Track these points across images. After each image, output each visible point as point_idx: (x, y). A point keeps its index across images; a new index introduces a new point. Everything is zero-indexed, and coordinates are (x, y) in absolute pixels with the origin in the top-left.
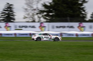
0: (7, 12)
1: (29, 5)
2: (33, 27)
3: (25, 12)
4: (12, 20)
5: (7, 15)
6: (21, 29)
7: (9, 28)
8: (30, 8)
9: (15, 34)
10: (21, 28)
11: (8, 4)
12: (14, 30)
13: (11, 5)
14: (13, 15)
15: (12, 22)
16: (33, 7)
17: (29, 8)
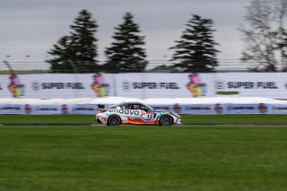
0: (194, 42)
1: (259, 21)
2: (270, 85)
3: (246, 40)
4: (209, 66)
5: (193, 52)
6: (236, 93)
7: (199, 90)
8: (260, 29)
9: (218, 107)
10: (234, 88)
11: (197, 18)
12: (213, 96)
13: (206, 21)
14: (213, 52)
15: (209, 71)
16: (268, 28)
17: (258, 31)
